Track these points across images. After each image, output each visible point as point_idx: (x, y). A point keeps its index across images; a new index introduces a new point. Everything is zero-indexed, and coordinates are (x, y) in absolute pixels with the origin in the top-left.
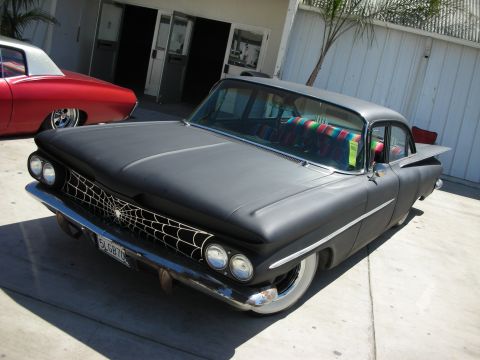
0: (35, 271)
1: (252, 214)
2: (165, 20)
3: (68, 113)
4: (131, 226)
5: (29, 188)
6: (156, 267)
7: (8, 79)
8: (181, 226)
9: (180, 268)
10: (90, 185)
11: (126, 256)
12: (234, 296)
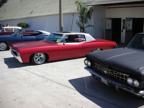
0: (86, 88)
1: (138, 69)
2: (124, 20)
3: (98, 50)
4: (109, 75)
5: (85, 68)
6: (114, 85)
7: (81, 43)
8: (121, 74)
9: (120, 85)
10: (99, 65)
11: (107, 83)
12: (135, 92)
